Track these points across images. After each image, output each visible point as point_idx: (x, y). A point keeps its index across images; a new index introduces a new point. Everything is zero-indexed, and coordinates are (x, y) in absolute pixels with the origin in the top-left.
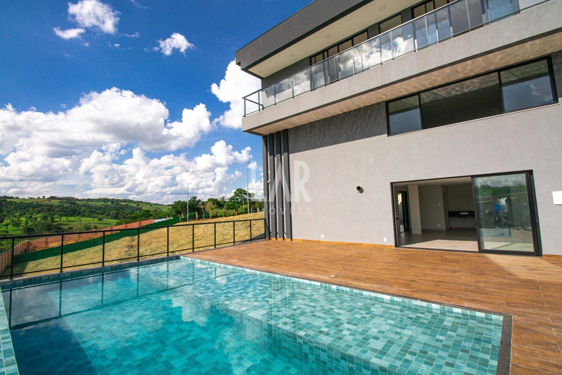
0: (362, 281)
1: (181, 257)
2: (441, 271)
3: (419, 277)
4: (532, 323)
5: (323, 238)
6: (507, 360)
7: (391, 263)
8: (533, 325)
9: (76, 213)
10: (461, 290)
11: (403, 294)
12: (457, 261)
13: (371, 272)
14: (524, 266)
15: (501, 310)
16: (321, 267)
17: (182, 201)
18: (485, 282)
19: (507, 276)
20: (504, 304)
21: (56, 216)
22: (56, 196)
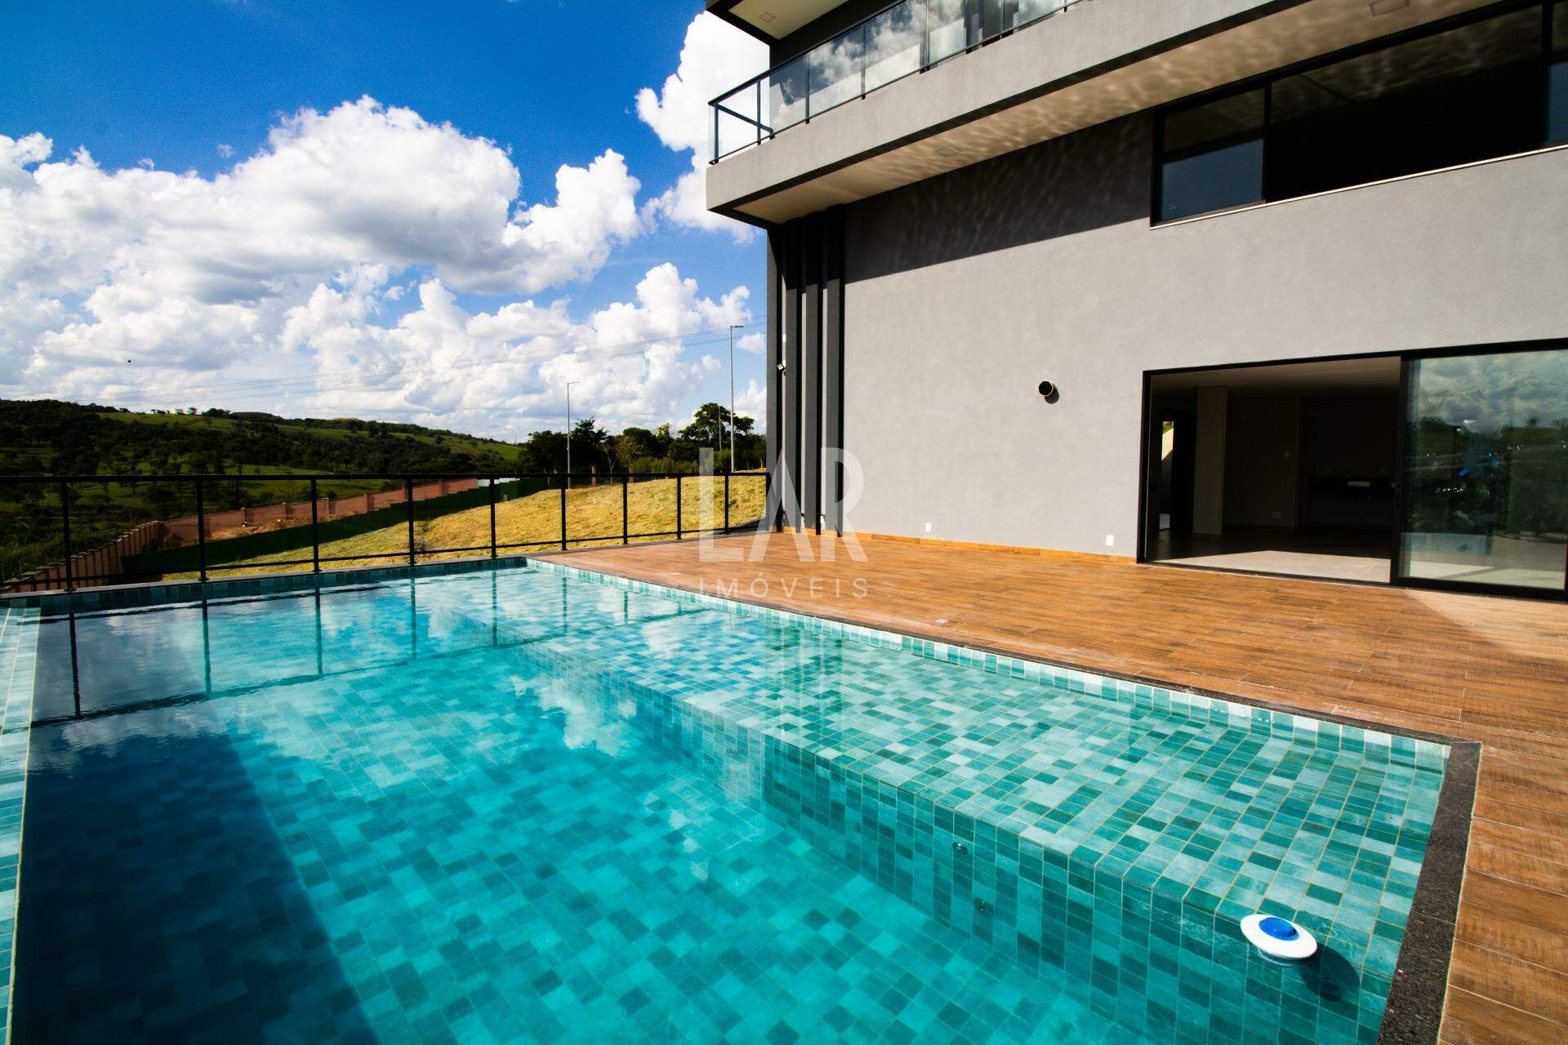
0: (1026, 636)
1: (529, 561)
2: (1268, 625)
3: (1198, 637)
4: (1542, 768)
5: (928, 531)
6: (1455, 858)
7: (1119, 599)
8: (1544, 775)
9: (281, 455)
10: (1325, 673)
11: (1142, 673)
12: (1320, 605)
13: (1055, 617)
14: (1527, 625)
15: (1443, 730)
16: (911, 599)
17: (553, 433)
18: (1401, 658)
19: (1472, 647)
20: (1456, 714)
21: (228, 462)
22: (225, 409)
